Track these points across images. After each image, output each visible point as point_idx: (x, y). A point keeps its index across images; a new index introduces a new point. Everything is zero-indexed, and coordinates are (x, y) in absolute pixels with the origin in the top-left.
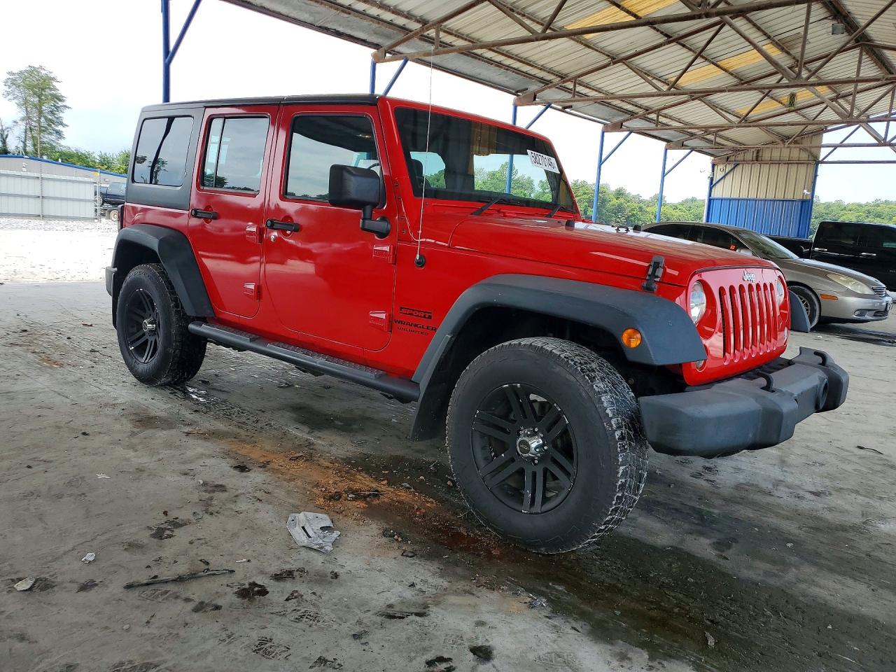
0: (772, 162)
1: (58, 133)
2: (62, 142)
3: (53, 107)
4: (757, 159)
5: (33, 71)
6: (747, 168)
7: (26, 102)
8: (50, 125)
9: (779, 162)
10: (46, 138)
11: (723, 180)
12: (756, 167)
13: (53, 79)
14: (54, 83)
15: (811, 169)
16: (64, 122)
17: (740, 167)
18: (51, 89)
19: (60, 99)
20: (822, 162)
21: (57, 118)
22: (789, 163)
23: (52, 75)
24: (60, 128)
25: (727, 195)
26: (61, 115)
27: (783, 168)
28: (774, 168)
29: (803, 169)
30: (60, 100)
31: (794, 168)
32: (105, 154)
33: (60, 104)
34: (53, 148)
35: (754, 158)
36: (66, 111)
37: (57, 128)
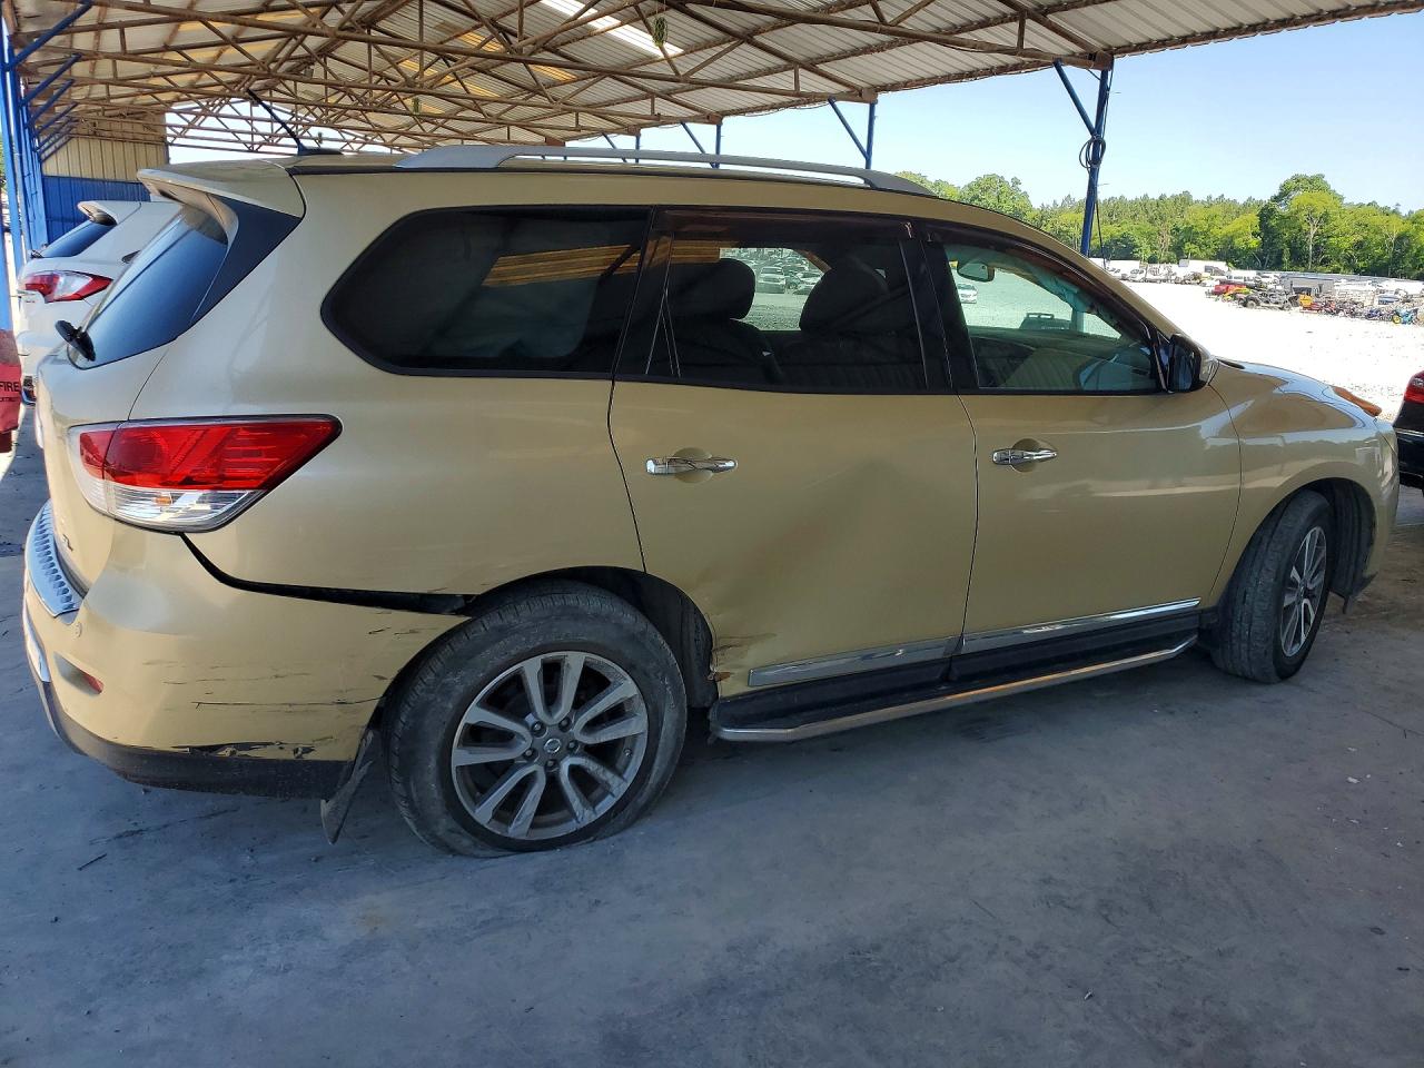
0: (112, 139)
4: (95, 134)
6: (83, 143)
9: (123, 140)
11: (54, 156)
12: (95, 144)
15: (161, 150)
17: (75, 140)
20: (172, 144)
22: (135, 141)
25: (64, 172)
27: (129, 147)
28: (118, 147)
29: (152, 150)
31: (141, 148)
35: (91, 133)
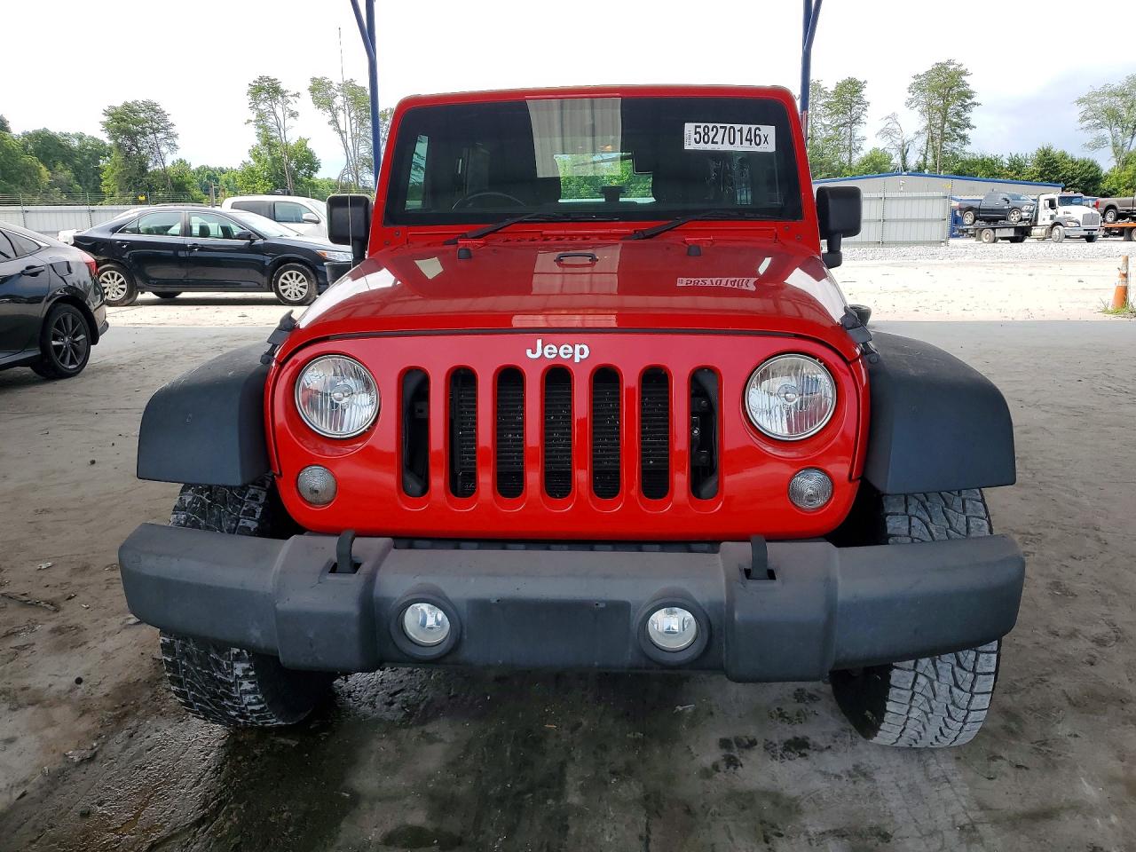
1: (963, 138)
2: (967, 148)
3: (959, 108)
5: (941, 69)
7: (930, 106)
8: (954, 131)
10: (948, 146)
13: (964, 73)
14: (964, 78)
16: (972, 123)
18: (958, 86)
19: (969, 95)
21: (963, 120)
23: (963, 68)
24: (967, 131)
26: (967, 115)
30: (969, 98)
32: (1016, 156)
33: (969, 101)
34: (955, 157)
36: (975, 109)
37: (962, 133)
